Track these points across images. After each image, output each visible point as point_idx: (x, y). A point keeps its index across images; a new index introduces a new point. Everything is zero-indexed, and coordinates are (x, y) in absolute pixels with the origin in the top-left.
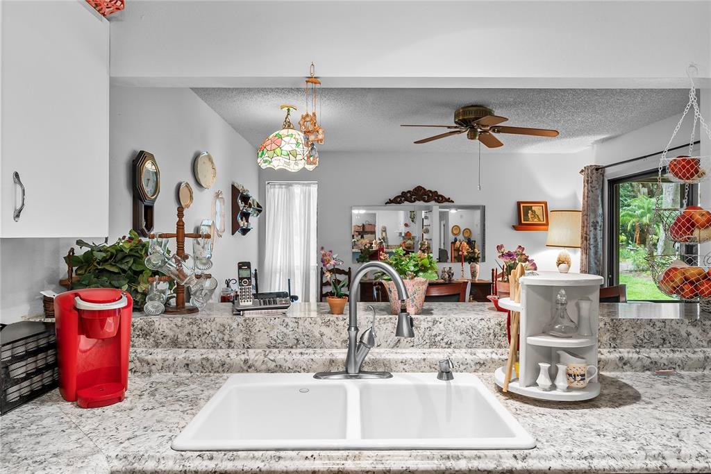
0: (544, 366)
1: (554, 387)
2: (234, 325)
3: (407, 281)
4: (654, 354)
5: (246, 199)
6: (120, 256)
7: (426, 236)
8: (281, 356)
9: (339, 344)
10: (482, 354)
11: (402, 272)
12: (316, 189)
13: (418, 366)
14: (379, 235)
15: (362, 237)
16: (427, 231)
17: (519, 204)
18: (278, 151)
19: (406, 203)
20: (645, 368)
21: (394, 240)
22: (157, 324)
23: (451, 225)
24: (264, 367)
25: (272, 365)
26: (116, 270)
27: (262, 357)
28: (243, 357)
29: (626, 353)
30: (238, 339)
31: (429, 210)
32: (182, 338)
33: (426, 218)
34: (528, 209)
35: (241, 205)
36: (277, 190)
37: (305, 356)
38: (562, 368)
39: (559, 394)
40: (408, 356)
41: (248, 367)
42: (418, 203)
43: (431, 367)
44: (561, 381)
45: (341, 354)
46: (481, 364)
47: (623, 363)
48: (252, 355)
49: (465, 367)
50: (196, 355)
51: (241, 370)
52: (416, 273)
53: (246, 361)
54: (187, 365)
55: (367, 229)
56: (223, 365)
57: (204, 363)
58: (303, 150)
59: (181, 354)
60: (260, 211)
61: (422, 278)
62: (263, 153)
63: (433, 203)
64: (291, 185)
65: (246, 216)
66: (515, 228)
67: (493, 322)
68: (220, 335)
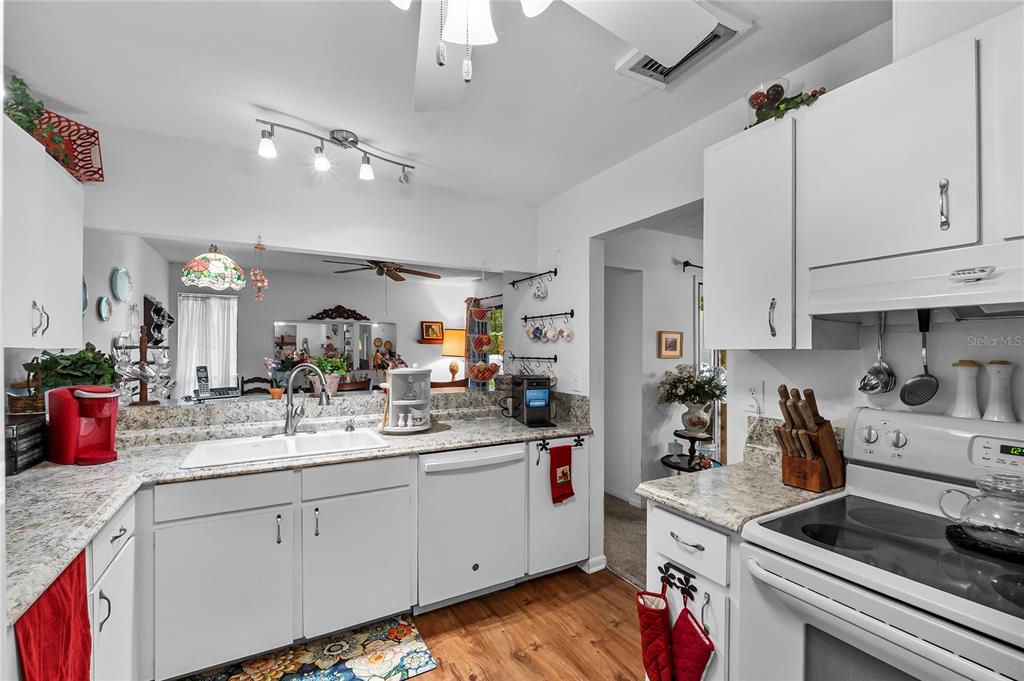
0: (401, 415)
1: (406, 425)
2: (197, 409)
3: (326, 376)
4: (465, 410)
5: (159, 311)
6: (80, 363)
7: (347, 347)
8: (236, 428)
9: (279, 417)
10: (372, 417)
11: (323, 371)
12: (236, 302)
13: (332, 426)
14: (299, 346)
15: (281, 348)
16: (348, 343)
17: (422, 323)
18: (205, 272)
19: (327, 319)
20: (460, 418)
21: (315, 350)
22: (128, 413)
23: (373, 338)
24: (223, 436)
25: (229, 434)
26: (80, 374)
27: (221, 430)
28: (206, 431)
29: (451, 411)
30: (200, 419)
31: (351, 325)
32: (151, 421)
33: (347, 331)
34: (428, 327)
35: (155, 317)
36: (191, 302)
37: (255, 427)
38: (410, 415)
39: (409, 428)
40: (327, 421)
41: (210, 436)
42: (338, 320)
43: (341, 427)
44: (410, 422)
45: (282, 423)
46: (372, 423)
47: (450, 416)
48: (212, 429)
49: (362, 424)
50: (166, 432)
51: (205, 439)
52: (332, 371)
53: (208, 433)
54: (158, 439)
55: (286, 340)
56: (189, 437)
57: (173, 437)
58: (231, 273)
59: (152, 433)
60: (171, 323)
61: (336, 374)
62: (189, 273)
63: (351, 320)
64: (207, 298)
65: (159, 327)
66: (420, 342)
67: (380, 398)
68: (185, 417)
